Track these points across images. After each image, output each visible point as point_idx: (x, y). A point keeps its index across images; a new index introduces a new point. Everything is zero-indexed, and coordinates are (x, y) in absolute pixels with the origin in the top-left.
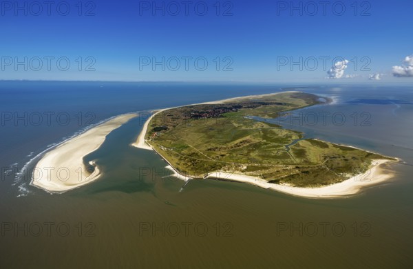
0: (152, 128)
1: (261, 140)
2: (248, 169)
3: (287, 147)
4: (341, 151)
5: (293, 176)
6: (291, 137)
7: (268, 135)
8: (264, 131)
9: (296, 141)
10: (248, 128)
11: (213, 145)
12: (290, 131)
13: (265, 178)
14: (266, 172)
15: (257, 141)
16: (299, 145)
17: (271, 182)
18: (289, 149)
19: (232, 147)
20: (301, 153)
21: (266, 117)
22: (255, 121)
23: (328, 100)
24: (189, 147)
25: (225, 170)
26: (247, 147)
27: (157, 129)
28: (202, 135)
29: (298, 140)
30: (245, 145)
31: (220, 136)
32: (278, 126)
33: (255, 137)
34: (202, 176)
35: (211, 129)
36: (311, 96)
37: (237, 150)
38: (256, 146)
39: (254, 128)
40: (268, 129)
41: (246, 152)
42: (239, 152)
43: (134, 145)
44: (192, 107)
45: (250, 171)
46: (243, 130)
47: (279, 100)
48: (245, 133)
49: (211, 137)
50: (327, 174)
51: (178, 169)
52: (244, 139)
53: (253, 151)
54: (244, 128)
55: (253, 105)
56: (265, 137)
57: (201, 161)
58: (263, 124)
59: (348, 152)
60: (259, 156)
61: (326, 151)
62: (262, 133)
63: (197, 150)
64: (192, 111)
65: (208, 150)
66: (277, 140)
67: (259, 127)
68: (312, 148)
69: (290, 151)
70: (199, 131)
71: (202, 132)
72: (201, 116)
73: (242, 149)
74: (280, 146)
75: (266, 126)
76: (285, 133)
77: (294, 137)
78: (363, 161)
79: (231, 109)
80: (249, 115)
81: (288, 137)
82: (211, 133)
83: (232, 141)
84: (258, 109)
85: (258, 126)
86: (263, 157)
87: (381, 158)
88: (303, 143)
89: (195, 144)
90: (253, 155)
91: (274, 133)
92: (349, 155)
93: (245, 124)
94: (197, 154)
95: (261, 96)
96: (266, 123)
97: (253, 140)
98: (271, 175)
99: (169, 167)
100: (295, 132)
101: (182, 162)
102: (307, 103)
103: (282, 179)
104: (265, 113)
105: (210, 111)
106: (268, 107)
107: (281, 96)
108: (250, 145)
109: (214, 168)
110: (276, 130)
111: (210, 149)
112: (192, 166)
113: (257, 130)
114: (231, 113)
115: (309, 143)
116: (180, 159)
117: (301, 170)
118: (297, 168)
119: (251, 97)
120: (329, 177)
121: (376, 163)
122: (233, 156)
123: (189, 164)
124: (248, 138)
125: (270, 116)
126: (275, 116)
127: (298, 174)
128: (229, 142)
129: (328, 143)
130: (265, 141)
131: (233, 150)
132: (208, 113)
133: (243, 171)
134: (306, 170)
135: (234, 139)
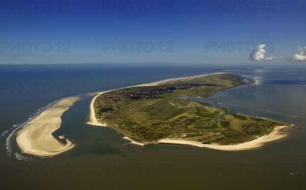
0: (99, 109)
1: (195, 116)
2: (187, 136)
3: (216, 120)
4: (255, 122)
5: (220, 139)
6: (219, 113)
7: (201, 112)
8: (197, 108)
9: (223, 115)
10: (184, 107)
11: (157, 121)
12: (218, 108)
13: (200, 141)
14: (201, 137)
15: (192, 117)
16: (225, 119)
17: (204, 143)
18: (217, 122)
19: (173, 122)
20: (226, 124)
21: (199, 97)
22: (189, 101)
23: (252, 81)
24: (137, 123)
25: (170, 138)
26: (185, 121)
27: (103, 110)
28: (145, 113)
29: (225, 115)
30: (183, 120)
31: (161, 114)
32: (208, 105)
33: (190, 113)
34: (154, 142)
35: (151, 109)
36: (236, 77)
37: (177, 124)
38: (192, 121)
39: (189, 106)
40: (201, 107)
41: (184, 125)
42: (179, 125)
43: (88, 123)
44: (129, 89)
45: (189, 137)
46: (180, 109)
47: (209, 82)
48: (182, 111)
49: (154, 115)
50: (244, 136)
51: (134, 139)
52: (182, 115)
53: (190, 124)
54: (180, 107)
55: (186, 86)
56: (198, 114)
57: (150, 133)
58: (196, 103)
59: (260, 122)
60: (195, 127)
61: (245, 122)
62: (196, 111)
63: (144, 125)
64: (130, 93)
65: (154, 124)
66: (209, 115)
67: (193, 106)
68: (235, 120)
69: (219, 123)
70: (142, 110)
71: (145, 111)
72: (140, 98)
73: (181, 123)
74: (211, 120)
75: (198, 105)
76: (214, 110)
77: (222, 113)
78: (269, 128)
79: (166, 90)
80: (183, 96)
81: (216, 113)
82: (153, 111)
83: (172, 117)
84: (191, 90)
85: (192, 104)
86: (198, 128)
87: (282, 125)
88: (228, 117)
89: (141, 121)
90: (190, 127)
91: (205, 110)
92: (260, 124)
93: (181, 104)
94: (145, 128)
95: (192, 78)
96: (199, 102)
97: (189, 116)
98: (205, 139)
99: (126, 138)
100: (223, 109)
101: (135, 134)
102: (234, 84)
103: (212, 141)
104: (197, 94)
105: (147, 92)
106: (199, 88)
107: (210, 77)
108: (187, 120)
109: (161, 137)
110: (207, 108)
111: (155, 124)
112: (144, 136)
113: (191, 108)
114: (167, 94)
115: (233, 117)
116: (133, 132)
117: (226, 135)
118: (223, 134)
119: (183, 79)
120: (244, 138)
121: (277, 128)
122: (175, 128)
123: (141, 135)
124: (184, 114)
125: (201, 96)
126: (206, 96)
127: (224, 138)
128: (169, 118)
129: (247, 116)
130: (198, 116)
131: (173, 124)
132: (145, 94)
133: (184, 138)
134: (229, 135)
135: (173, 116)
